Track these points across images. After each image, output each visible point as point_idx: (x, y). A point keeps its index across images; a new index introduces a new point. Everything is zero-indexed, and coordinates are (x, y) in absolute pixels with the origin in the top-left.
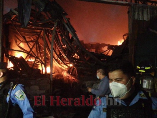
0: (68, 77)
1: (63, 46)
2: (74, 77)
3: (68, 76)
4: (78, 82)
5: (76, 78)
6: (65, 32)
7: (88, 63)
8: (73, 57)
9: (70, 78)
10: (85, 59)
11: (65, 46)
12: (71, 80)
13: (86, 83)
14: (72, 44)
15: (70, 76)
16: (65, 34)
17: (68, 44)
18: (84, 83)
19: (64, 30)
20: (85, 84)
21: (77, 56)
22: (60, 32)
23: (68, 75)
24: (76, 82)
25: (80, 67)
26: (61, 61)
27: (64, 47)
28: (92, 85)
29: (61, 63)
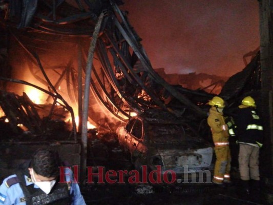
0: (126, 139)
1: (118, 75)
2: (136, 139)
3: (126, 137)
4: (144, 151)
5: (140, 142)
6: (120, 44)
7: (169, 110)
8: (139, 97)
9: (129, 142)
10: (163, 102)
11: (120, 73)
12: (131, 146)
13: (162, 154)
14: (135, 69)
15: (130, 137)
16: (120, 47)
17: (127, 70)
18: (157, 154)
19: (118, 40)
20: (160, 156)
21: (146, 96)
22: (110, 43)
23: (127, 135)
24: (141, 150)
25: (151, 118)
26: (114, 105)
27: (119, 77)
28: (176, 159)
29: (114, 110)
